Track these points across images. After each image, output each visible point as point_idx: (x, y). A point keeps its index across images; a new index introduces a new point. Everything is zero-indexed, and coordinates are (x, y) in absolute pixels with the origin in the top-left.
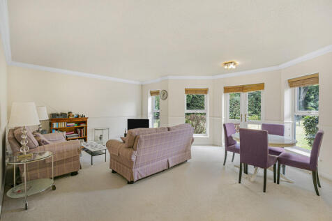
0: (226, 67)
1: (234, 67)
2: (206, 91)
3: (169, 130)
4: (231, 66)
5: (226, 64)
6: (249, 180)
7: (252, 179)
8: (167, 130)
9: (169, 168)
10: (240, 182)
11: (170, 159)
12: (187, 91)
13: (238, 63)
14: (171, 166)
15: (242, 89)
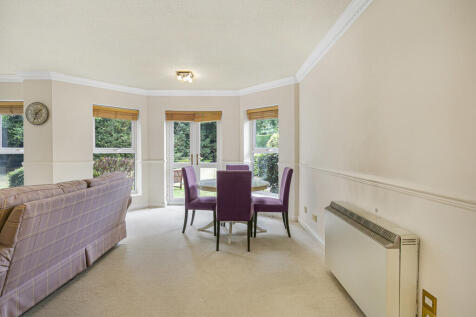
0: (179, 78)
1: (191, 81)
2: (135, 115)
3: (89, 186)
4: (188, 78)
5: (179, 73)
6: (227, 243)
7: (229, 241)
8: (85, 185)
9: (88, 266)
10: (218, 250)
11: (90, 248)
12: (96, 110)
13: (197, 75)
14: (92, 260)
15: (193, 116)
